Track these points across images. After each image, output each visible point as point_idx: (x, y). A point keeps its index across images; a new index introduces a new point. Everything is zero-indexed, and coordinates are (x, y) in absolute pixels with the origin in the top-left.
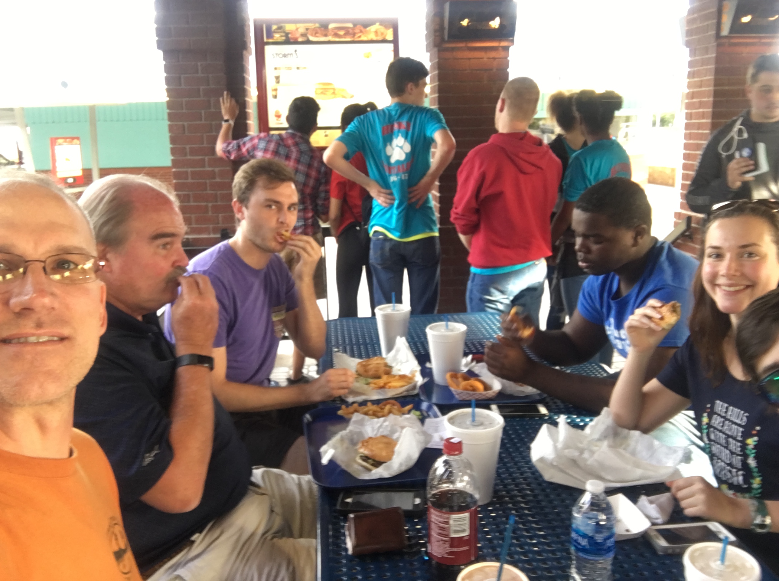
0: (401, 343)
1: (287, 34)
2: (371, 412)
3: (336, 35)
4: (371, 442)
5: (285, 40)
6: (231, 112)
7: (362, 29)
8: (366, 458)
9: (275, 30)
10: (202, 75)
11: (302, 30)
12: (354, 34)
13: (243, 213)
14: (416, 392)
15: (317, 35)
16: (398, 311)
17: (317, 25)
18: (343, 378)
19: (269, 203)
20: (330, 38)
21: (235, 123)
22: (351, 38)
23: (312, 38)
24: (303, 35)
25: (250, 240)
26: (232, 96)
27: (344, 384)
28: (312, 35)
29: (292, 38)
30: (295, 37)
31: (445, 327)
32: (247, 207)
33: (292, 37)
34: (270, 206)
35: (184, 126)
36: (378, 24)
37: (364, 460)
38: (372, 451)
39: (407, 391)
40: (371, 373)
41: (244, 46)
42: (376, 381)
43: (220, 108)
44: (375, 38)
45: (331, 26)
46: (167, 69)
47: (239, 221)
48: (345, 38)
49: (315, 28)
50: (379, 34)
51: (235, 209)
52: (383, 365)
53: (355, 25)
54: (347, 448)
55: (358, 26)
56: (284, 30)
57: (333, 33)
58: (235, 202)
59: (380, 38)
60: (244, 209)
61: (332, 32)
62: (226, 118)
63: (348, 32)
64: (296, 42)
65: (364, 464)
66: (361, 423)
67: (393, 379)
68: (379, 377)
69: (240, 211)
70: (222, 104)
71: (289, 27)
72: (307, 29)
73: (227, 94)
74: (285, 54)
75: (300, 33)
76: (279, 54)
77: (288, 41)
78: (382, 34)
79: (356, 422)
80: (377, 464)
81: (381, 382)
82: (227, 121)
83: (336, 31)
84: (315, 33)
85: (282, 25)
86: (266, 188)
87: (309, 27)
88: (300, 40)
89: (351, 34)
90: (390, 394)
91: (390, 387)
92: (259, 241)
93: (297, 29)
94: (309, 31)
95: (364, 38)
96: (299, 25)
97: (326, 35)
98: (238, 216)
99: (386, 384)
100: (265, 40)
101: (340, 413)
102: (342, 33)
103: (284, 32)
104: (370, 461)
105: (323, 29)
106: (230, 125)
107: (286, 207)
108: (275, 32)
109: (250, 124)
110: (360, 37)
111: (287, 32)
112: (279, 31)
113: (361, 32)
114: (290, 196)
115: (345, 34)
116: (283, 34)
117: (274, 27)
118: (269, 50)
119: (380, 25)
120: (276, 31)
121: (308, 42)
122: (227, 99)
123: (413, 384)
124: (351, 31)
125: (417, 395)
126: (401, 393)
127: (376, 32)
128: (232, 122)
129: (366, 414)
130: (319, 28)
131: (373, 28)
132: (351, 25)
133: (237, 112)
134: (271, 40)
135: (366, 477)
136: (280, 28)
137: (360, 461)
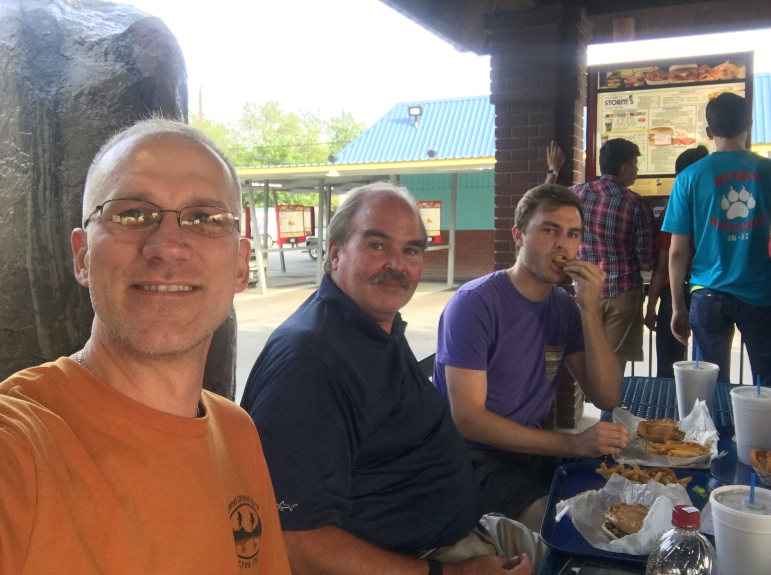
0: (700, 405)
1: (622, 80)
2: (636, 477)
3: (677, 77)
4: (622, 508)
5: (620, 86)
6: (557, 160)
7: (708, 68)
8: (611, 526)
9: (609, 77)
10: (531, 126)
11: (638, 75)
12: (699, 75)
13: (522, 240)
14: (709, 466)
15: (656, 78)
16: (702, 369)
17: (657, 68)
18: (616, 435)
19: (546, 227)
20: (671, 81)
21: (559, 174)
22: (694, 79)
23: (649, 83)
24: (639, 80)
25: (526, 268)
26: (559, 145)
27: (616, 442)
28: (650, 79)
29: (628, 84)
30: (631, 82)
31: (757, 393)
32: (525, 233)
33: (628, 82)
34: (549, 230)
35: (509, 175)
36: (727, 62)
37: (608, 528)
38: (619, 518)
39: (696, 463)
40: (653, 436)
41: (576, 95)
42: (657, 445)
43: (546, 158)
44: (723, 77)
45: (672, 68)
46: (498, 122)
47: (519, 248)
48: (688, 79)
49: (654, 71)
50: (729, 72)
51: (514, 237)
52: (672, 429)
53: (700, 66)
54: (594, 511)
55: (704, 66)
56: (619, 76)
57: (673, 75)
58: (515, 228)
59: (729, 77)
60: (523, 236)
61: (673, 73)
62: (551, 168)
63: (691, 73)
64: (632, 88)
65: (609, 532)
66: (620, 486)
67: (680, 446)
68: (663, 442)
69: (519, 237)
70: (548, 153)
71: (625, 73)
72: (645, 74)
73: (554, 144)
74: (619, 100)
75: (637, 78)
76: (612, 101)
77: (623, 88)
78: (732, 72)
79: (614, 484)
80: (621, 534)
81: (663, 448)
82: (551, 172)
83: (677, 73)
84: (654, 76)
85: (618, 71)
86: (546, 211)
87: (647, 71)
88: (636, 85)
89: (695, 75)
90: (673, 462)
91: (672, 455)
92: (534, 269)
93: (634, 74)
94: (647, 75)
95: (710, 78)
96: (635, 70)
97: (666, 78)
98: (517, 243)
99: (668, 450)
100: (599, 88)
101: (598, 470)
102: (684, 75)
103: (620, 78)
104: (614, 530)
105: (663, 72)
106: (554, 176)
107: (565, 231)
108: (609, 79)
109: (577, 174)
110: (706, 77)
111: (623, 77)
112: (614, 77)
113: (707, 71)
114: (571, 221)
115: (687, 76)
116: (619, 80)
117: (609, 74)
118: (603, 98)
119: (730, 63)
120: (611, 77)
121: (646, 87)
122: (553, 149)
123: (706, 456)
124: (695, 72)
125: (708, 470)
126: (688, 465)
127: (725, 71)
128: (556, 173)
129: (630, 478)
130: (658, 71)
131: (722, 67)
132: (695, 66)
133: (563, 161)
134: (605, 88)
135: (604, 547)
136: (615, 74)
137: (605, 528)
